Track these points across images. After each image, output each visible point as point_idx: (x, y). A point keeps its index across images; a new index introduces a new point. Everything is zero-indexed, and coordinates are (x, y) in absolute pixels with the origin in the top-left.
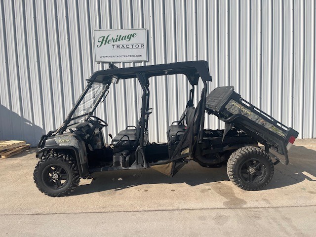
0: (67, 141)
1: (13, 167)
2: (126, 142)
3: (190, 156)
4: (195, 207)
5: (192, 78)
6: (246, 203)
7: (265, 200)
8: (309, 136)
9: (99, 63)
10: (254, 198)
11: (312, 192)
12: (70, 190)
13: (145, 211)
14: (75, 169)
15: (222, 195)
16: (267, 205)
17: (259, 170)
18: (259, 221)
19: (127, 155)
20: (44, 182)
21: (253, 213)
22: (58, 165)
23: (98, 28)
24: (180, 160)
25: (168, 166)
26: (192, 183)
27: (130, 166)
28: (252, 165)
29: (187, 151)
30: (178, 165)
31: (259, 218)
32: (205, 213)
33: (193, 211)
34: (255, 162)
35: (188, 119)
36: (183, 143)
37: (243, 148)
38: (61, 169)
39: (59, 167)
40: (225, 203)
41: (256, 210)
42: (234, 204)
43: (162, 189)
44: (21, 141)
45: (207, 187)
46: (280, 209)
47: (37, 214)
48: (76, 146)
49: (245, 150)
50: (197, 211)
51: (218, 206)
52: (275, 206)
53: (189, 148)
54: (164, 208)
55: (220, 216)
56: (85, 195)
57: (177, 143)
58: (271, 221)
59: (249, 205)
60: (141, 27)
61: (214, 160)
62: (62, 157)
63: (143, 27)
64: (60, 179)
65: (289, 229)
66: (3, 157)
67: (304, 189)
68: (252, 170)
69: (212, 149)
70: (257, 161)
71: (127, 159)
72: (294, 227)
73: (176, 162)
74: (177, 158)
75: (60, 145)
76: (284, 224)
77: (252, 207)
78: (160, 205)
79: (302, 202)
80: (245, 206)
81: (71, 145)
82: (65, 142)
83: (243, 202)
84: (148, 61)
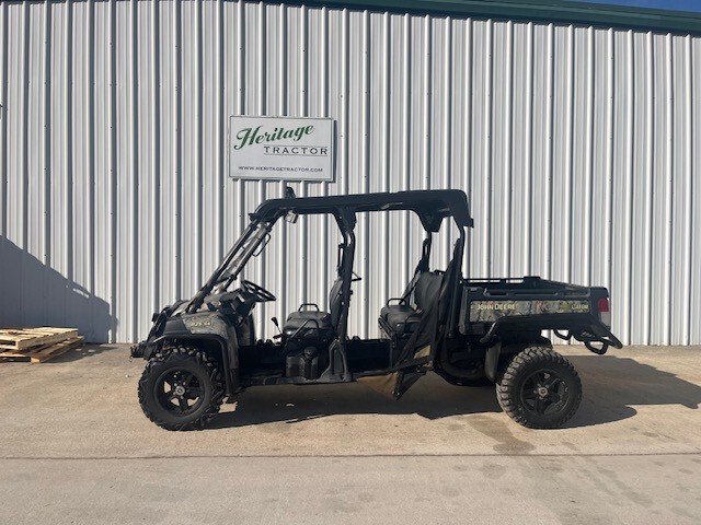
0: (206, 324)
1: (64, 379)
2: (311, 332)
3: (431, 362)
4: (444, 452)
5: (430, 219)
6: (533, 447)
7: (565, 444)
8: (642, 341)
9: (235, 180)
10: (547, 441)
11: (650, 435)
12: (205, 418)
13: (355, 456)
14: (218, 378)
15: (487, 434)
16: (572, 452)
17: (554, 390)
18: (559, 474)
19: (313, 356)
20: (157, 401)
21: (548, 463)
22: (188, 369)
23: (239, 113)
24: (412, 369)
25: (390, 379)
26: (431, 413)
27: (319, 377)
28: (543, 380)
29: (426, 351)
30: (407, 377)
31: (559, 470)
32: (463, 461)
33: (443, 458)
34: (547, 376)
35: (423, 294)
36: (418, 337)
37: (527, 351)
38: (190, 377)
39: (188, 373)
40: (495, 448)
41: (553, 458)
42: (514, 448)
43: (376, 423)
44: (70, 330)
45: (460, 422)
46: (595, 458)
47: (154, 457)
48: (223, 334)
49: (531, 354)
50: (450, 458)
51: (486, 452)
52: (585, 453)
53: (429, 347)
54: (388, 452)
55: (492, 467)
56: (232, 429)
57: (407, 338)
58: (581, 474)
59: (540, 450)
60: (322, 115)
61: (473, 371)
62: (194, 354)
63: (327, 115)
64: (187, 396)
65: (612, 486)
66: (33, 360)
67: (635, 429)
68: (542, 391)
69: (469, 350)
70: (552, 374)
71: (314, 362)
72: (620, 484)
73: (404, 371)
74: (407, 364)
75: (193, 332)
76: (603, 478)
77: (545, 453)
78: (379, 448)
79: (631, 448)
80: (532, 452)
81: (212, 332)
82: (203, 326)
83: (528, 446)
84: (334, 181)
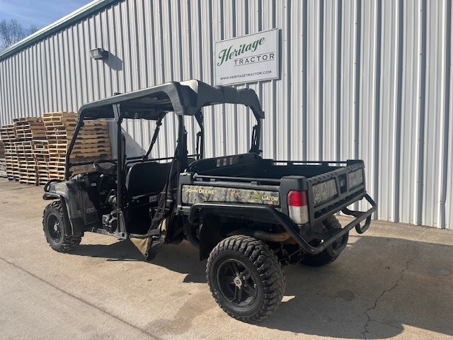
23: (220, 39)
25: (144, 243)
42: (166, 327)
43: (145, 274)
45: (196, 290)
48: (67, 195)
60: (271, 27)
63: (274, 26)
75: (56, 192)
83: (184, 329)
84: (280, 79)
